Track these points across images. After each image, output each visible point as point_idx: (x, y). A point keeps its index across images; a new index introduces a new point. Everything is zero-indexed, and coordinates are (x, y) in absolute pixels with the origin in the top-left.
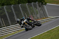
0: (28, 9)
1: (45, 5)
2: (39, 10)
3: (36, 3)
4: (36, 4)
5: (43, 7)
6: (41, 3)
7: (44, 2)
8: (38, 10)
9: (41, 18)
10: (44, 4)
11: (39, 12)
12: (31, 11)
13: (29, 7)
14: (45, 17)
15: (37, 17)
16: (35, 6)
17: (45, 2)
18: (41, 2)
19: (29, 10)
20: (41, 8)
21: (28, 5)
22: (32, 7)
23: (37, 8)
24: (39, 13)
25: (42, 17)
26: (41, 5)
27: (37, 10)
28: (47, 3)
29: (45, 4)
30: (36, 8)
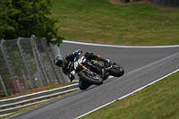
0: (6, 57)
1: (59, 45)
2: (39, 62)
3: (31, 39)
4: (30, 43)
5: (51, 51)
6: (44, 38)
7: (55, 34)
8: (35, 59)
9: (45, 85)
10: (54, 43)
11: (40, 66)
12: (13, 64)
13: (9, 51)
14: (59, 82)
15: (34, 82)
16: (28, 49)
17: (58, 35)
18: (45, 35)
19: (7, 62)
20: (44, 54)
21: (6, 45)
22: (18, 50)
23: (32, 55)
24: (39, 71)
25: (48, 81)
26: (44, 46)
27: (32, 60)
28: (63, 39)
29: (59, 41)
30: (29, 55)
